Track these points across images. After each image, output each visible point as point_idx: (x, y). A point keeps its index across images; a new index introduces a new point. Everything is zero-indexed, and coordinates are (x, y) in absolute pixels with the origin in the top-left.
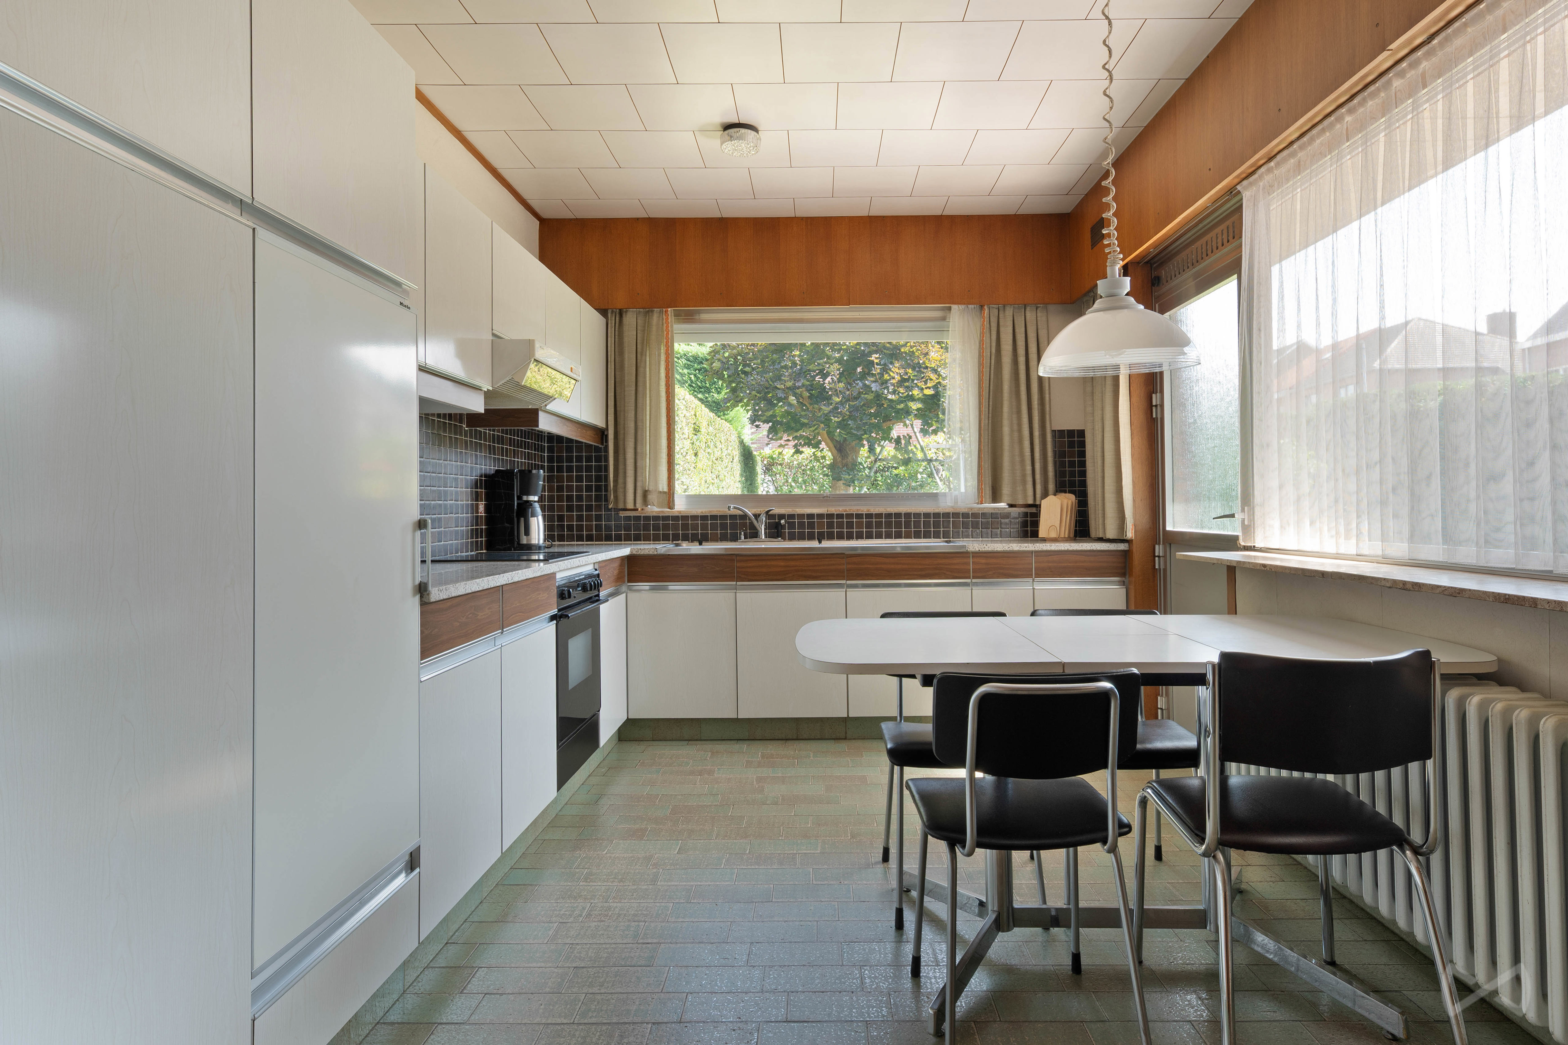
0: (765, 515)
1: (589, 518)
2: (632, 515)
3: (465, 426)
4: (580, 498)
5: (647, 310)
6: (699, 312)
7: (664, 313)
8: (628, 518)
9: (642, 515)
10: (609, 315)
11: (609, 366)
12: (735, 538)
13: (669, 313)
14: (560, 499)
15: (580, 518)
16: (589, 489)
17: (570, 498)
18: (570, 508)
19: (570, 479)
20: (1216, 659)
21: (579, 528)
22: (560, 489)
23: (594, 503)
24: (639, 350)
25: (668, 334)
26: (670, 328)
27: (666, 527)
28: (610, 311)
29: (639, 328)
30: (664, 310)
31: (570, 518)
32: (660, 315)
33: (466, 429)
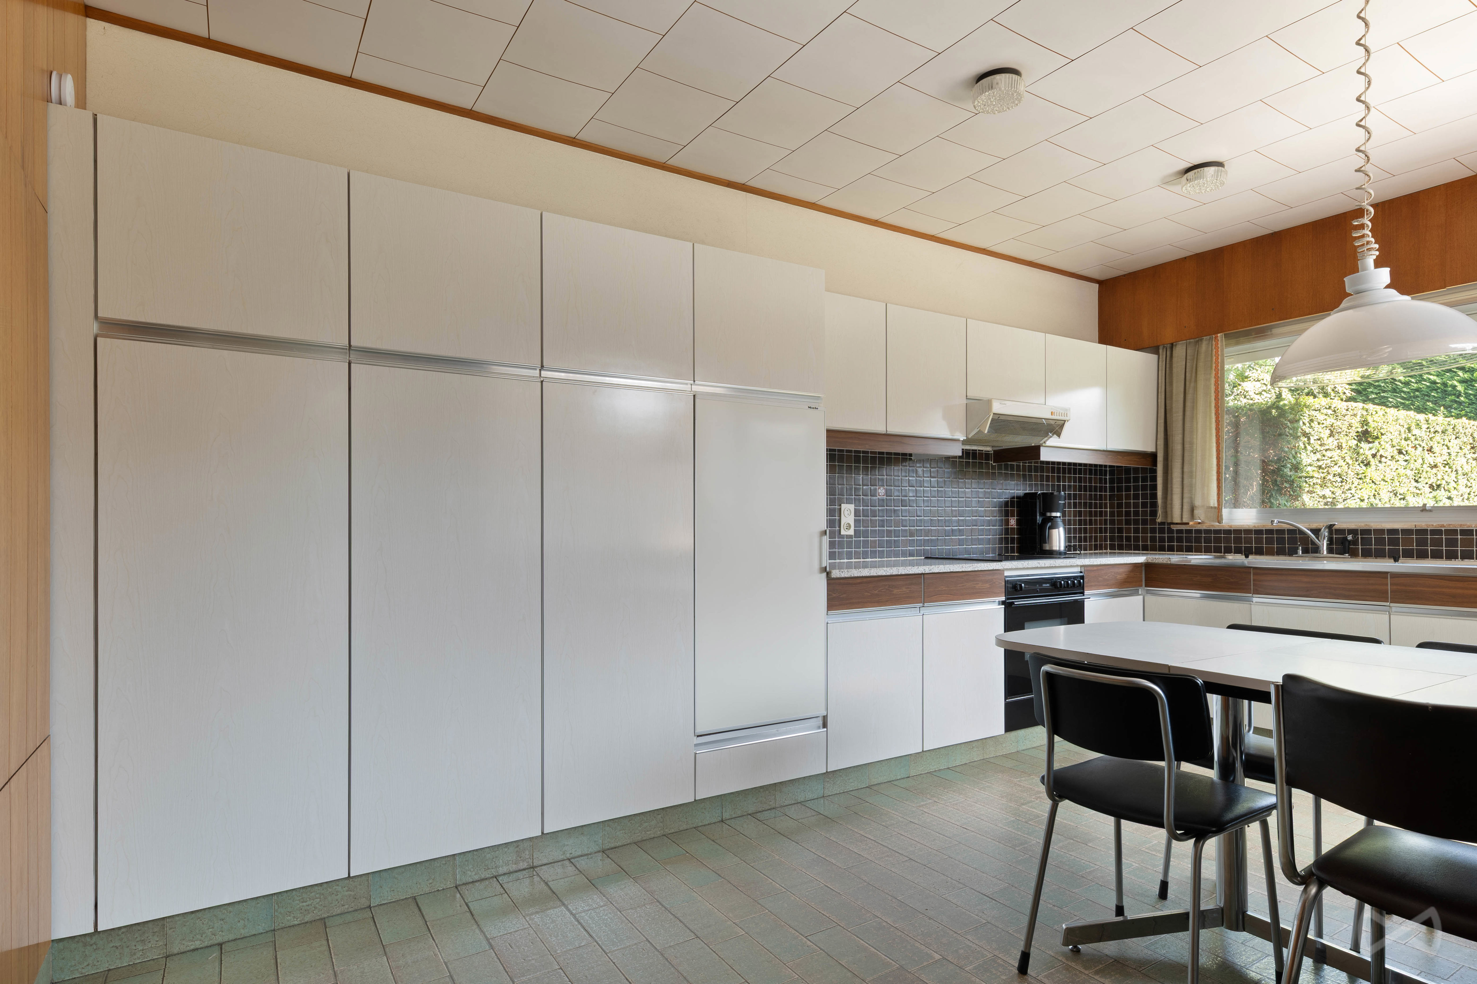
0: (1327, 530)
1: (1145, 531)
2: (1184, 529)
3: (992, 462)
4: (1136, 513)
5: (1198, 339)
6: (1271, 328)
7: (1214, 339)
8: (1180, 531)
9: (1194, 529)
10: (1161, 351)
11: (1159, 397)
12: (1292, 552)
13: (1219, 338)
14: (1120, 514)
15: (1136, 531)
16: (1144, 505)
17: (1128, 514)
18: (1128, 522)
19: (1128, 497)
20: (1280, 680)
21: (1136, 539)
22: (1120, 506)
23: (1149, 518)
24: (1187, 378)
25: (1217, 358)
26: (1219, 353)
27: (1218, 540)
28: (1161, 348)
29: (1188, 357)
30: (1214, 336)
31: (1128, 531)
32: (1209, 342)
33: (994, 464)
